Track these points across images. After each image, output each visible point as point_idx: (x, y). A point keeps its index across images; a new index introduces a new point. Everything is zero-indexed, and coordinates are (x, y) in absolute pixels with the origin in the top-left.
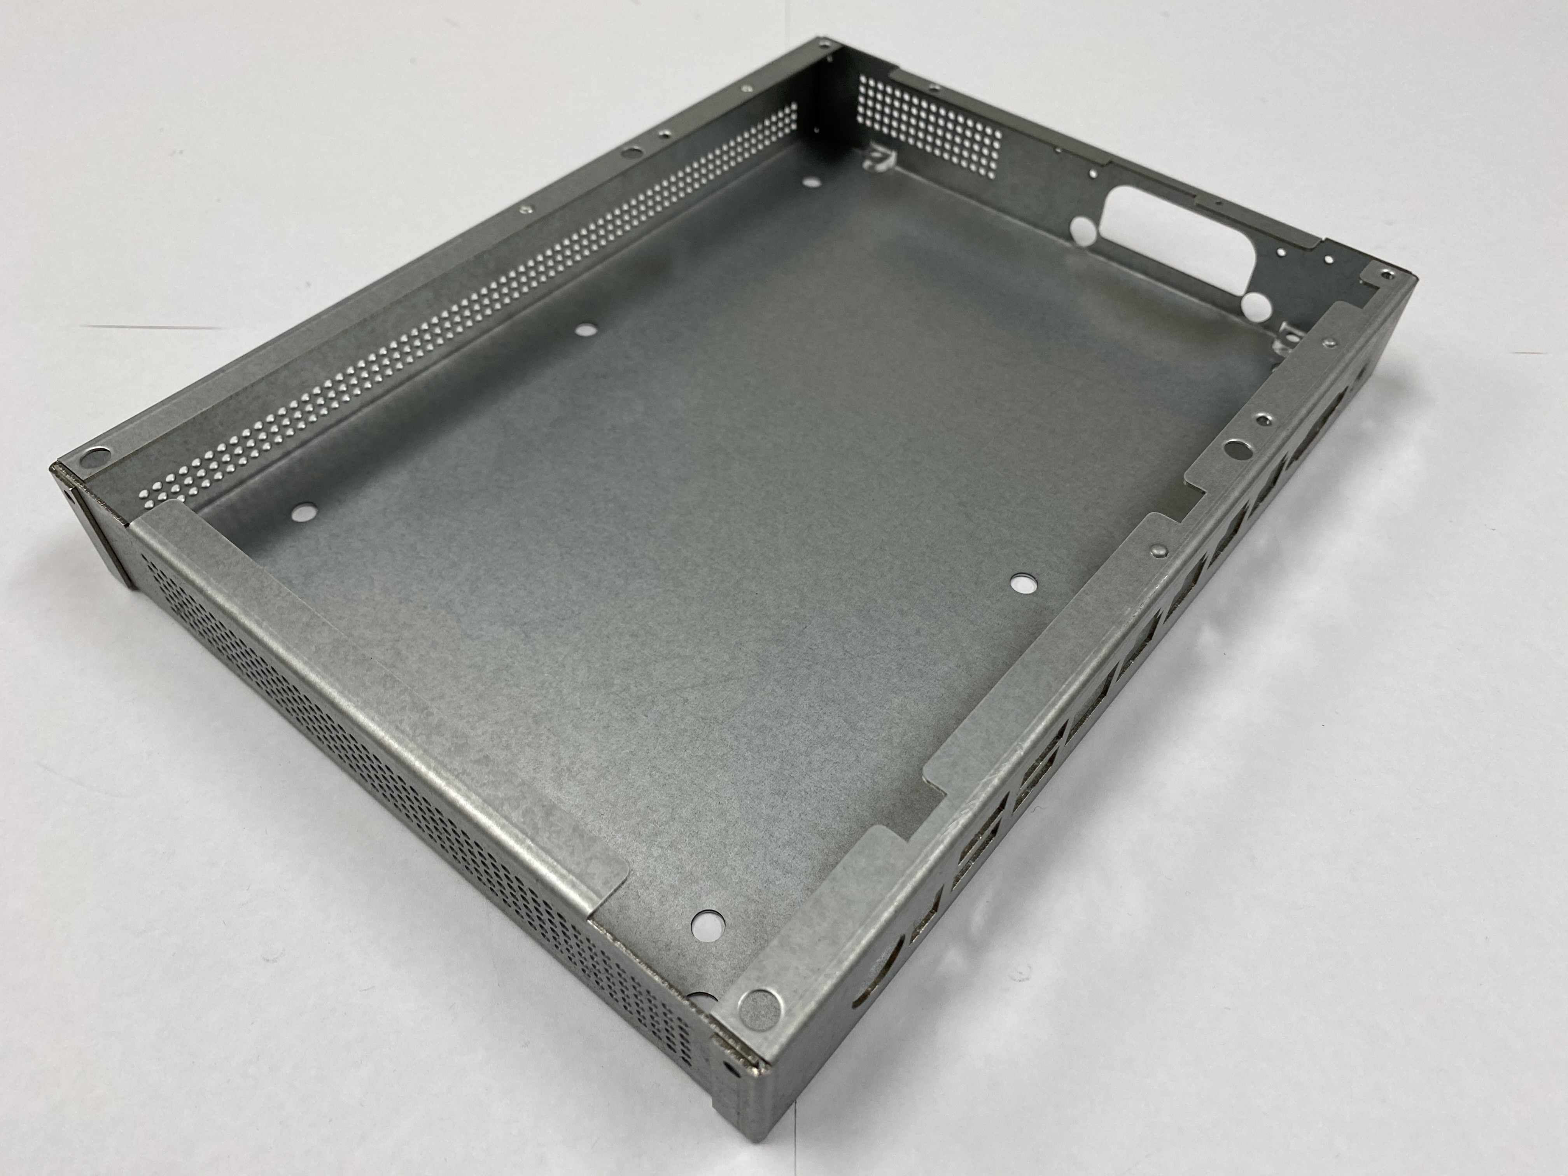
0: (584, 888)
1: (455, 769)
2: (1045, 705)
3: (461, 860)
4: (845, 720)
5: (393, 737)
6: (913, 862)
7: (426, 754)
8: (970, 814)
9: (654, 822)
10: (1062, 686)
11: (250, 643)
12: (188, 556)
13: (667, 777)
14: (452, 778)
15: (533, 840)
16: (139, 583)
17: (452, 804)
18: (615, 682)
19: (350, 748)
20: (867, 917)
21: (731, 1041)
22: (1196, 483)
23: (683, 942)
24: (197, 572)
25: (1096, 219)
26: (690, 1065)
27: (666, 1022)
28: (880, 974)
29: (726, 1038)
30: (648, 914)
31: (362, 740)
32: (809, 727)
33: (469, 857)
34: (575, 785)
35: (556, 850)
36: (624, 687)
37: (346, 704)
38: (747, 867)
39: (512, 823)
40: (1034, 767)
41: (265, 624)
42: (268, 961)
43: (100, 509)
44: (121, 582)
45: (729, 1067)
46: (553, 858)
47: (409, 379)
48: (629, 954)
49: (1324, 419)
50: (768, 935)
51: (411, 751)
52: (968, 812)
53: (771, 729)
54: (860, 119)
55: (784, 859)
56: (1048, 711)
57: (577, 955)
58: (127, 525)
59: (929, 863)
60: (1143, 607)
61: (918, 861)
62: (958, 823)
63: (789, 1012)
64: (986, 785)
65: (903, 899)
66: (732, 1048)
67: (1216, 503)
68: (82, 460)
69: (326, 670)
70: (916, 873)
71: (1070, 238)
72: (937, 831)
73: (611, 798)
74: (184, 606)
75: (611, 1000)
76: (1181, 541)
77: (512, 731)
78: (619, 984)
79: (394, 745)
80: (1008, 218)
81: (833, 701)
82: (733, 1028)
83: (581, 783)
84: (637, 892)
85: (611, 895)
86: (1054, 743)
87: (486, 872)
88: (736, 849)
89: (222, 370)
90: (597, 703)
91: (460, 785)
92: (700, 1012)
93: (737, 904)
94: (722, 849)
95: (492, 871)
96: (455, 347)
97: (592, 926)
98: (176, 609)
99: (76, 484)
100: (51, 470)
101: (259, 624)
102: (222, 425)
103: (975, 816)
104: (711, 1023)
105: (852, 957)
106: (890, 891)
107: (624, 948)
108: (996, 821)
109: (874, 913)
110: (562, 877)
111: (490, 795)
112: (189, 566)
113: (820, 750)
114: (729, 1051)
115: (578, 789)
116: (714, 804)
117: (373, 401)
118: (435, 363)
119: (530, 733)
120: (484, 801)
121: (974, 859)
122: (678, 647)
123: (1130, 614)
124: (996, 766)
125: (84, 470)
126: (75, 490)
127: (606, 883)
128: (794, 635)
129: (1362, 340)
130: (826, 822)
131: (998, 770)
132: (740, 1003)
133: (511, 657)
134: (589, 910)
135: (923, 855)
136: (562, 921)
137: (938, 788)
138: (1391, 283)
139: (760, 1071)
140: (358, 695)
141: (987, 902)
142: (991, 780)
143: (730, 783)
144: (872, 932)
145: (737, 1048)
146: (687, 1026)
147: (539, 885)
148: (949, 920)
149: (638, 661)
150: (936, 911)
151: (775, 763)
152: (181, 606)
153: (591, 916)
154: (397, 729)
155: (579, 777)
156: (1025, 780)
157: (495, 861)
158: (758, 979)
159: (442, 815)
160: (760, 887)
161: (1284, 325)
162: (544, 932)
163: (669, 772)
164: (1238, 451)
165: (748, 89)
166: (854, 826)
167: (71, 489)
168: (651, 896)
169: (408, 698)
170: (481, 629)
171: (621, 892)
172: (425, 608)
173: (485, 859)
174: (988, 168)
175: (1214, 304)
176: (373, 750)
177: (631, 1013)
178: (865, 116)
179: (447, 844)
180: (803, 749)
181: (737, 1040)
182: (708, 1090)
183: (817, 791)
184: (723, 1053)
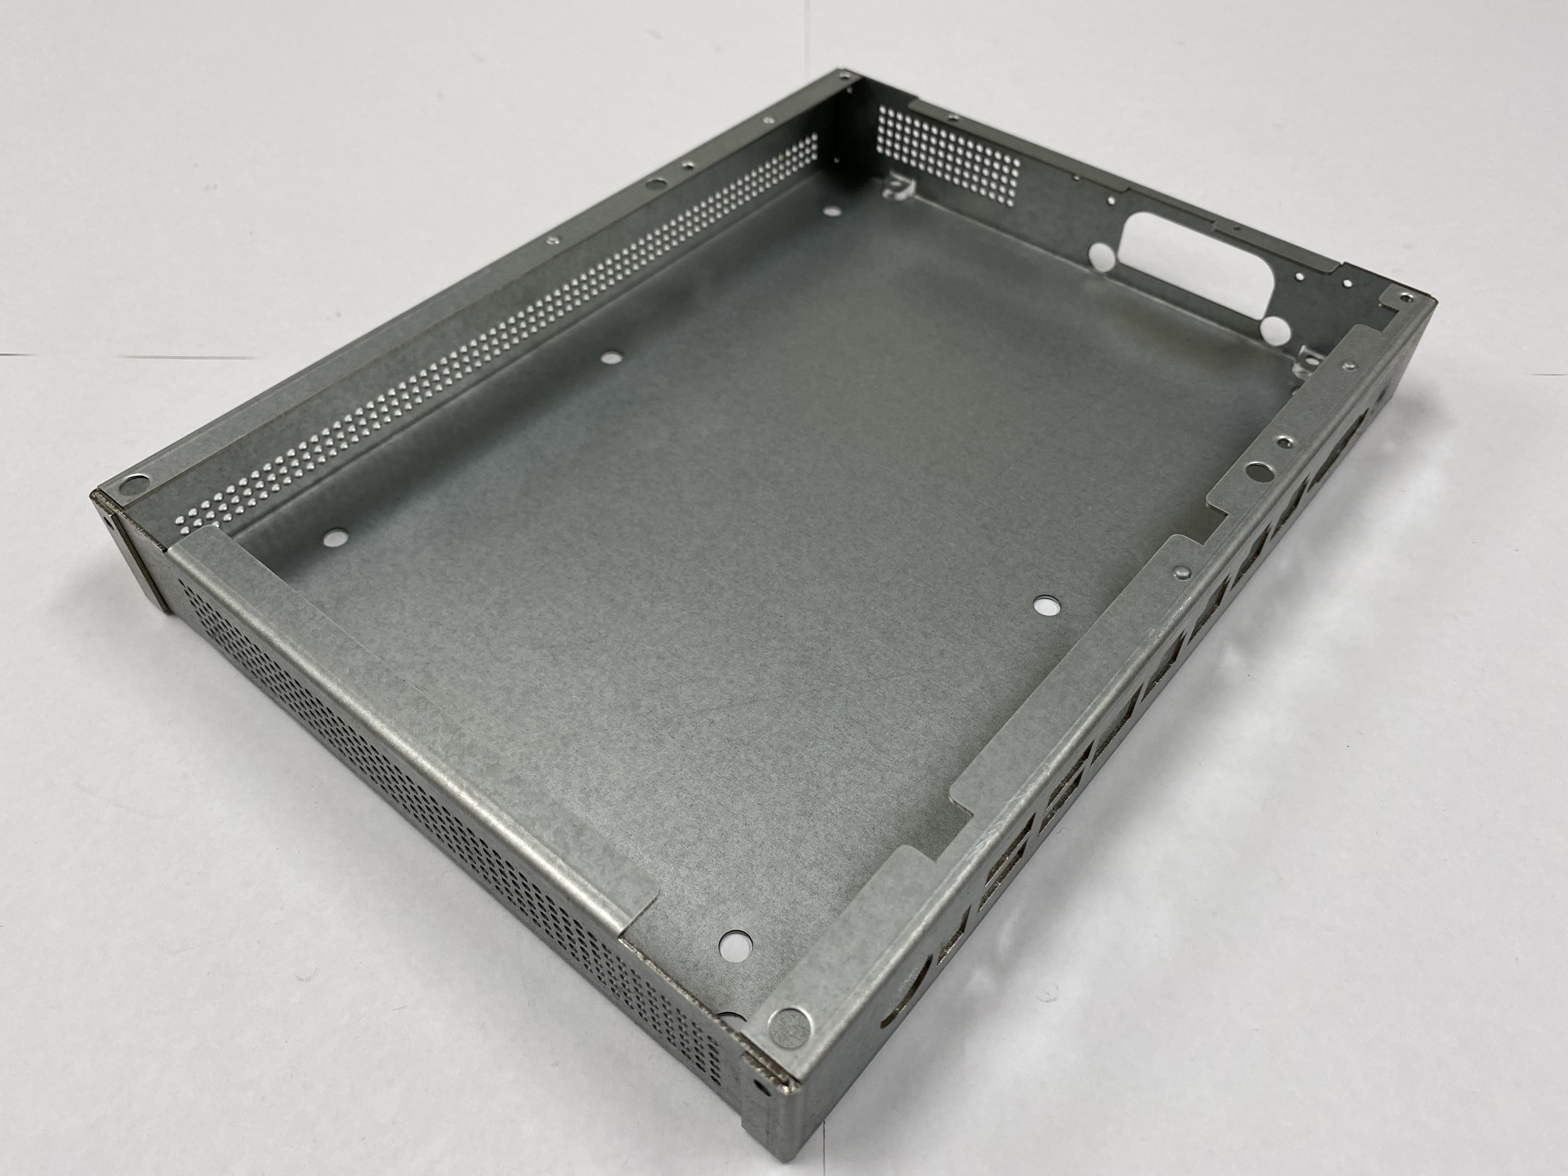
0: (614, 907)
1: (487, 790)
2: (1071, 725)
3: (492, 880)
4: (870, 742)
5: (427, 759)
6: (941, 882)
7: (458, 774)
8: (997, 834)
9: (682, 842)
10: (1087, 707)
11: (285, 666)
12: (224, 581)
13: (694, 798)
14: (484, 798)
15: (564, 859)
16: (175, 607)
17: (484, 824)
18: (643, 703)
19: (382, 768)
20: (896, 936)
21: (761, 1060)
22: (1218, 505)
23: (711, 962)
24: (233, 596)
25: (1115, 246)
26: (719, 1084)
27: (696, 1041)
28: (907, 995)
29: (757, 1057)
30: (676, 934)
31: (395, 760)
32: (834, 748)
33: (500, 877)
34: (603, 806)
35: (587, 870)
36: (652, 709)
37: (380, 725)
38: (774, 888)
39: (543, 842)
40: (1059, 789)
41: (300, 647)
42: (301, 980)
43: (140, 535)
44: (157, 606)
45: (759, 1085)
46: (583, 877)
47: (438, 407)
48: (660, 973)
49: (1345, 442)
50: (795, 955)
51: (444, 772)
52: (995, 832)
53: (796, 750)
54: (880, 149)
55: (811, 880)
56: (1074, 732)
57: (607, 975)
58: (165, 550)
59: (957, 883)
60: (1167, 628)
61: (946, 880)
62: (985, 844)
63: (819, 1030)
64: (1012, 806)
65: (930, 920)
66: (762, 1066)
67: (1239, 524)
68: (121, 487)
69: (360, 692)
70: (944, 893)
71: (1089, 264)
72: (965, 851)
73: (639, 818)
74: (220, 630)
75: (641, 1020)
76: (1204, 563)
77: (541, 752)
78: (649, 1003)
79: (427, 766)
80: (1027, 245)
81: (857, 723)
82: (763, 1046)
83: (609, 803)
84: (665, 912)
85: (641, 914)
86: (1079, 764)
87: (516, 891)
88: (763, 870)
89: (257, 399)
90: (624, 724)
91: (492, 805)
92: (730, 1030)
93: (764, 924)
94: (749, 869)
95: (522, 890)
96: (483, 375)
97: (623, 945)
98: (211, 633)
99: (116, 511)
100: (91, 497)
101: (294, 647)
102: (256, 452)
103: (1002, 836)
104: (741, 1041)
105: (881, 976)
106: (918, 910)
107: (655, 967)
108: (1023, 841)
109: (903, 933)
110: (593, 896)
111: (522, 814)
112: (226, 590)
113: (844, 771)
114: (759, 1069)
115: (606, 810)
116: (740, 825)
117: (403, 428)
118: (464, 391)
119: (558, 754)
120: (516, 820)
121: (1000, 879)
122: (703, 669)
123: (1154, 634)
124: (1022, 787)
125: (124, 497)
126: (115, 517)
127: (636, 902)
128: (819, 657)
129: (1382, 363)
130: (852, 843)
131: (1024, 791)
132: (770, 1021)
133: (539, 680)
134: (620, 929)
135: (950, 875)
136: (593, 941)
137: (965, 809)
138: (1411, 306)
139: (790, 1089)
140: (391, 716)
141: (1014, 923)
142: (1017, 801)
143: (756, 804)
144: (901, 952)
145: (768, 1066)
146: (716, 1044)
147: (570, 904)
148: (976, 941)
149: (664, 683)
150: (963, 932)
151: (800, 784)
152: (216, 629)
153: (622, 935)
154: (430, 750)
155: (607, 798)
156: (1051, 801)
157: (526, 881)
158: (788, 998)
159: (474, 835)
160: (786, 908)
161: (1303, 349)
162: (574, 952)
163: (696, 793)
164: (1259, 473)
165: (769, 121)
166: (880, 847)
167: (110, 515)
168: (679, 916)
169: (441, 720)
170: (510, 652)
171: (650, 912)
172: (454, 631)
173: (516, 879)
174: (1007, 196)
175: (1233, 328)
176: (406, 771)
177: (660, 1032)
178: (884, 146)
179: (478, 864)
180: (829, 770)
181: (767, 1058)
182: (737, 1110)
183: (842, 812)
184: (754, 1072)
